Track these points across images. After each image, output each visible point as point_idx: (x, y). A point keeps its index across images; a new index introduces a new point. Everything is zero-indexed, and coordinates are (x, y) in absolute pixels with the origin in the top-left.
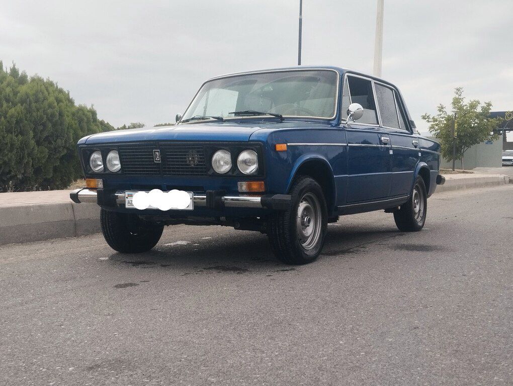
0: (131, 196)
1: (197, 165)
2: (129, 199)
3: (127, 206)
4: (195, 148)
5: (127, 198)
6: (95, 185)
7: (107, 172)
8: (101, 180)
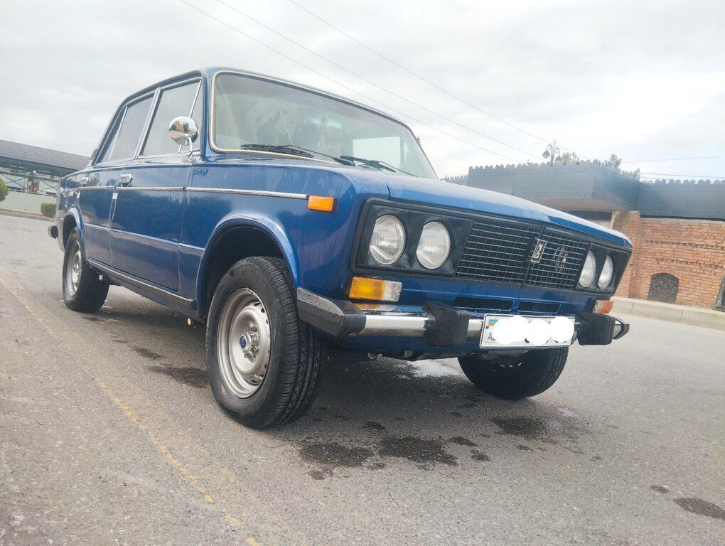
0: (495, 323)
3: (483, 344)
5: (487, 327)
6: (380, 293)
7: (416, 267)
8: (399, 284)
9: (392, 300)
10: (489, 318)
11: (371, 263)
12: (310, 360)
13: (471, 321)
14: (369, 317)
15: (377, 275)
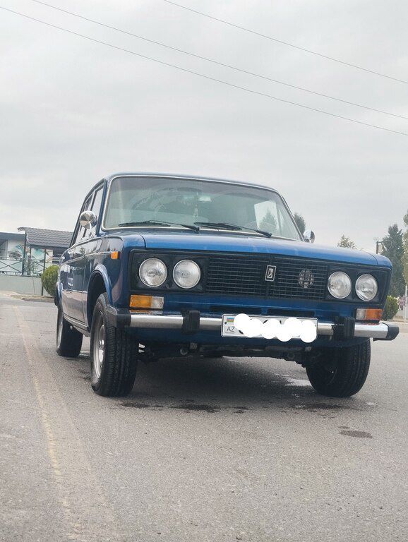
0: (232, 320)
1: (312, 287)
2: (229, 324)
3: (224, 334)
4: (310, 267)
5: (226, 323)
6: (150, 304)
7: (174, 287)
8: (163, 298)
9: (160, 308)
10: (226, 317)
11: (141, 286)
12: (124, 349)
13: (201, 319)
14: (132, 316)
15: (147, 293)
